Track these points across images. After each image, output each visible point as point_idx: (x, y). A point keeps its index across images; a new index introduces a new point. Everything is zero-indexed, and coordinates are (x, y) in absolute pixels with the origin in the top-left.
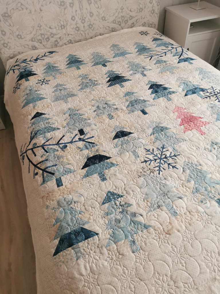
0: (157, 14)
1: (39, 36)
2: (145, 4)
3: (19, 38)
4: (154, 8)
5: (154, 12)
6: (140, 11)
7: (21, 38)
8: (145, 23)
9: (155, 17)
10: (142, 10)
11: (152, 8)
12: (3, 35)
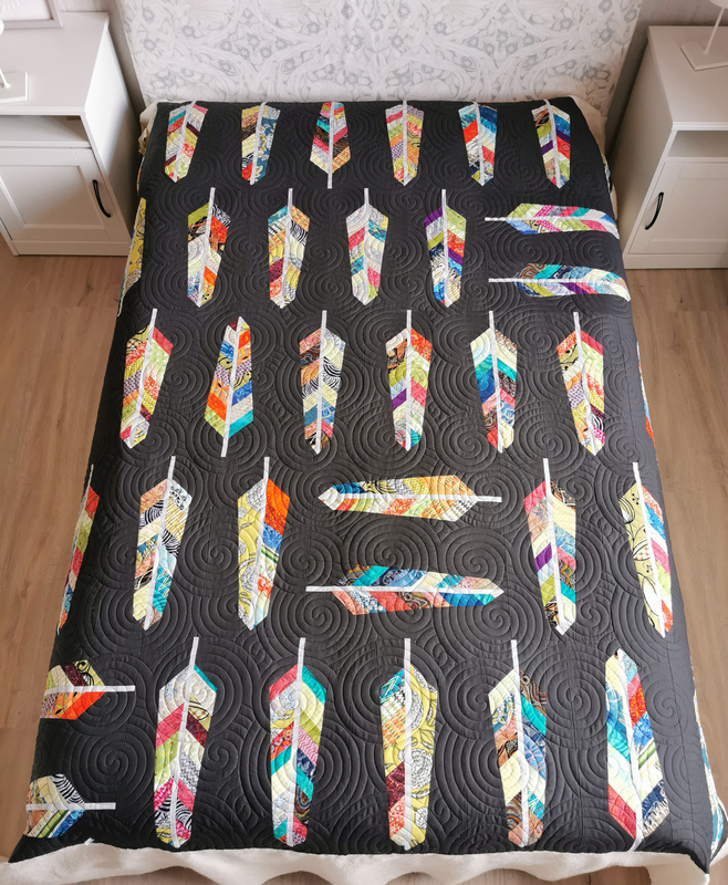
0: (620, 43)
1: (242, 38)
2: (584, 10)
3: (187, 36)
4: (611, 25)
5: (609, 37)
6: (562, 27)
7: (193, 35)
8: (574, 63)
9: (613, 52)
10: (571, 24)
11: (607, 23)
12: (147, 19)
